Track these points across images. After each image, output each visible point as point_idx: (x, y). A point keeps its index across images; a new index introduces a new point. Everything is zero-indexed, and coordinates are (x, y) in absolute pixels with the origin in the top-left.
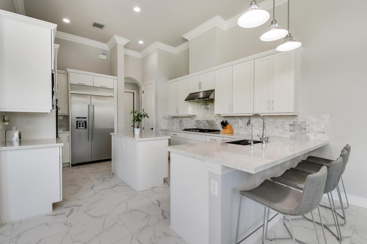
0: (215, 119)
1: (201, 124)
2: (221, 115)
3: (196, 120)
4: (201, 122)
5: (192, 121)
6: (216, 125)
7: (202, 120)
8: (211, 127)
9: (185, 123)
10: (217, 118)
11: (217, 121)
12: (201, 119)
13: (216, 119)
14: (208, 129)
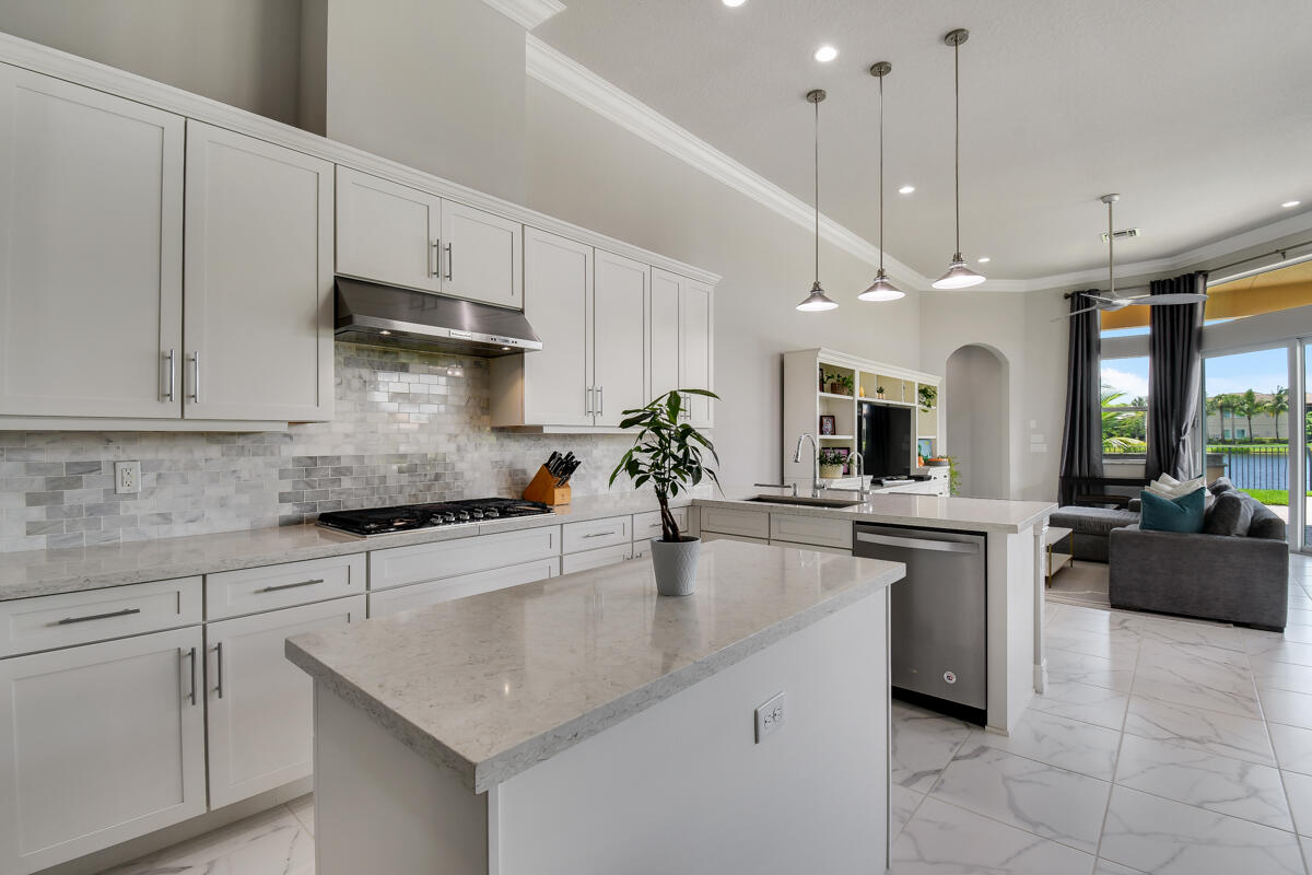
0: (452, 447)
1: (347, 483)
2: (546, 431)
3: (298, 460)
4: (340, 472)
5: (246, 465)
6: (457, 476)
7: (360, 458)
8: (429, 488)
9: (151, 492)
10: (462, 439)
11: (462, 459)
12: (347, 450)
13: (459, 449)
14: (402, 501)
